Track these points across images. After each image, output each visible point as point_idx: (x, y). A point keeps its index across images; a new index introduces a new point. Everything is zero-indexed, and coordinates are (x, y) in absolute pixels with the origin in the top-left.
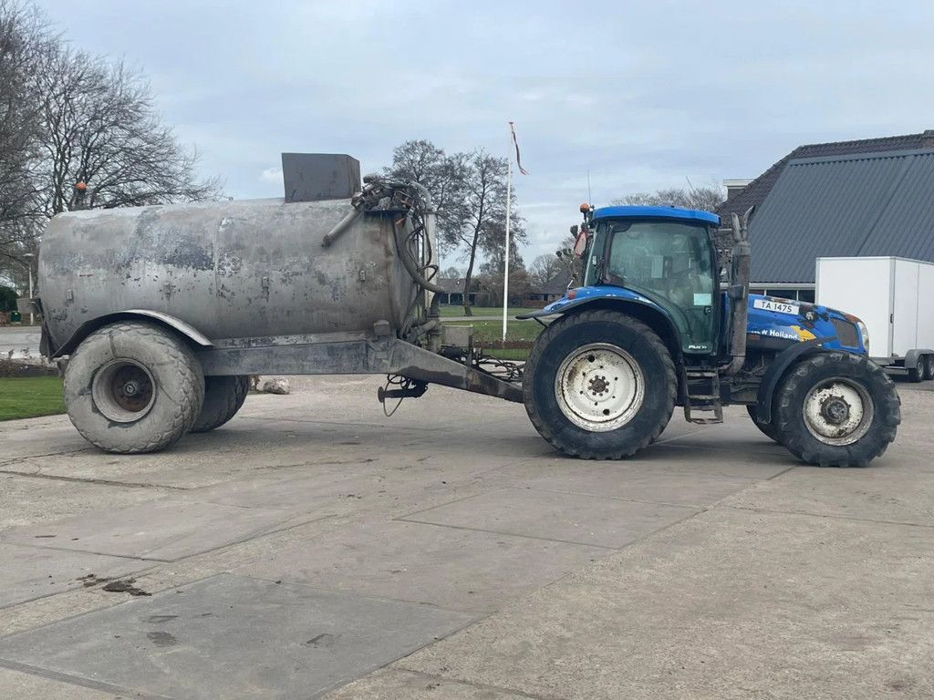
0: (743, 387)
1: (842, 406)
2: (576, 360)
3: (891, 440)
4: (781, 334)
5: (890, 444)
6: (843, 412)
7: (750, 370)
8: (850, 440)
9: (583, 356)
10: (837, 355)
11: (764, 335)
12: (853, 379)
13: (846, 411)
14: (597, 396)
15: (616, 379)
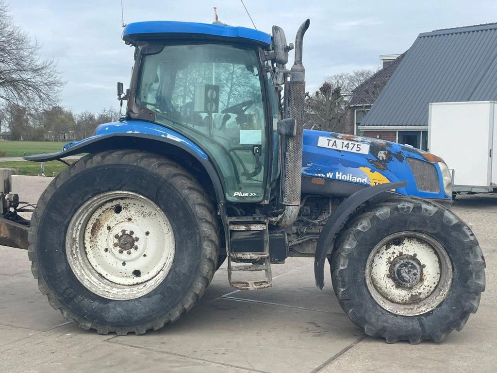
0: (308, 238)
1: (414, 267)
2: (100, 211)
3: (473, 310)
4: (348, 177)
5: (472, 316)
6: (415, 274)
7: (316, 219)
8: (424, 309)
9: (109, 205)
10: (407, 205)
11: (329, 178)
12: (427, 234)
13: (419, 274)
14: (125, 256)
15: (147, 233)
